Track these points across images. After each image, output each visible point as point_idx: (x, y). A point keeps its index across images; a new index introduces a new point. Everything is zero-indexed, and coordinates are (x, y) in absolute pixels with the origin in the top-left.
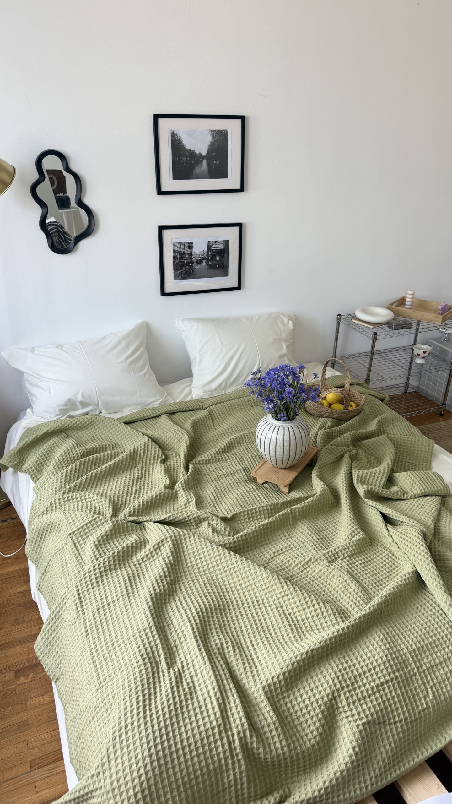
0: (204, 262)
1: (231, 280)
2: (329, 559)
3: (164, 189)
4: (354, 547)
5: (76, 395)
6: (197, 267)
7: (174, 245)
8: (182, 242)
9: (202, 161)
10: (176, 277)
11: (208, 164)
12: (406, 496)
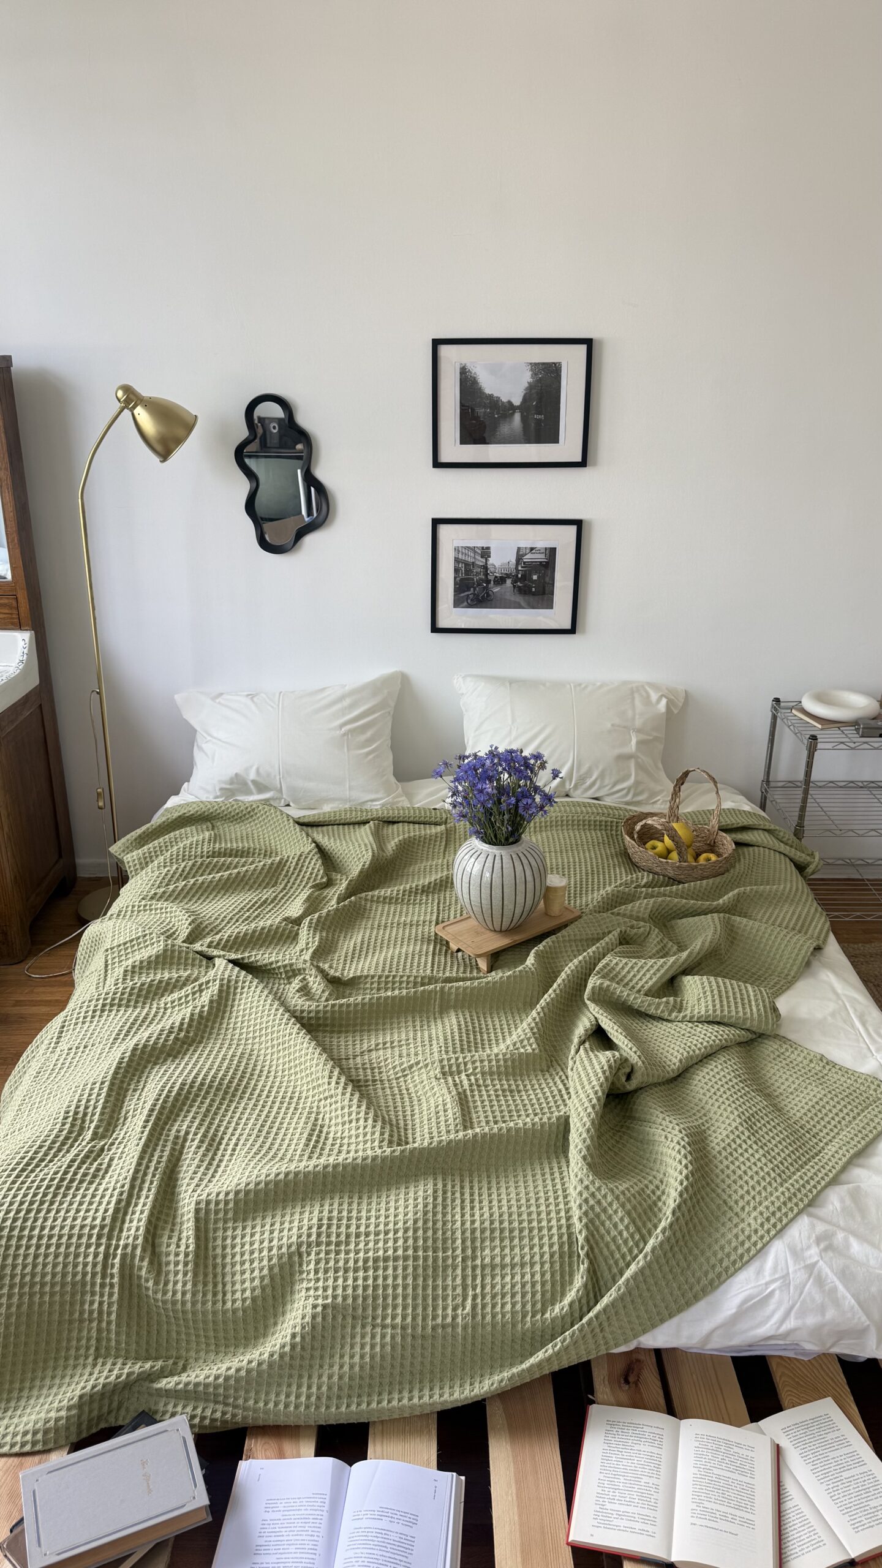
0: (509, 582)
1: (559, 615)
2: (447, 1069)
3: (444, 458)
4: (502, 1063)
5: (247, 770)
6: (496, 590)
7: (457, 550)
8: (471, 545)
9: (513, 414)
10: (457, 603)
11: (524, 419)
12: (674, 1014)
